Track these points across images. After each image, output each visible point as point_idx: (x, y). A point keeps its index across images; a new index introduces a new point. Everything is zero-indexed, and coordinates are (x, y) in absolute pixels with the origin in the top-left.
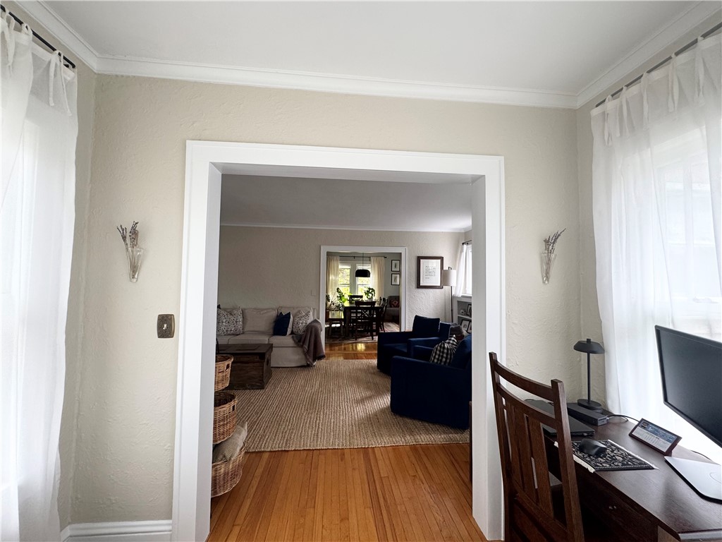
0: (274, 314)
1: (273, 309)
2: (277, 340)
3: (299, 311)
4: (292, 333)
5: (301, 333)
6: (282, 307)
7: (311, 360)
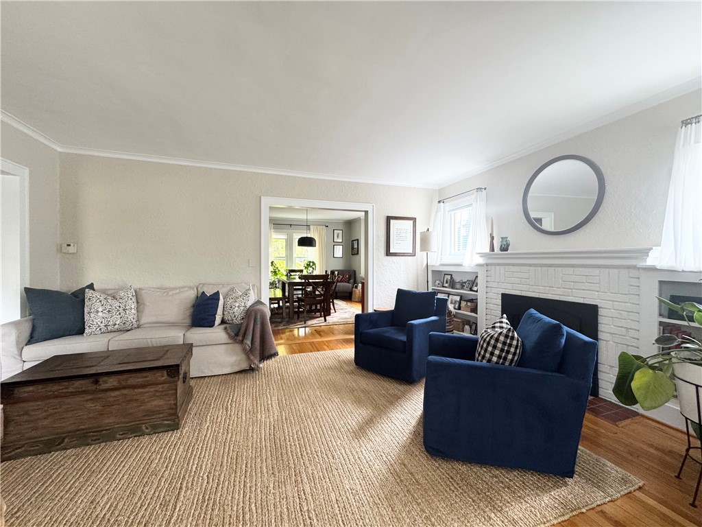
0: (192, 294)
1: (190, 288)
2: (199, 335)
3: (232, 290)
4: (223, 322)
5: (237, 321)
6: (204, 284)
7: (256, 362)
